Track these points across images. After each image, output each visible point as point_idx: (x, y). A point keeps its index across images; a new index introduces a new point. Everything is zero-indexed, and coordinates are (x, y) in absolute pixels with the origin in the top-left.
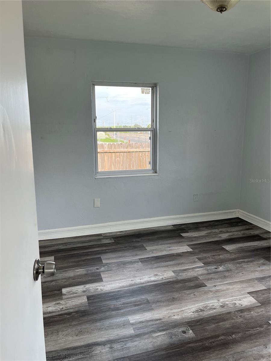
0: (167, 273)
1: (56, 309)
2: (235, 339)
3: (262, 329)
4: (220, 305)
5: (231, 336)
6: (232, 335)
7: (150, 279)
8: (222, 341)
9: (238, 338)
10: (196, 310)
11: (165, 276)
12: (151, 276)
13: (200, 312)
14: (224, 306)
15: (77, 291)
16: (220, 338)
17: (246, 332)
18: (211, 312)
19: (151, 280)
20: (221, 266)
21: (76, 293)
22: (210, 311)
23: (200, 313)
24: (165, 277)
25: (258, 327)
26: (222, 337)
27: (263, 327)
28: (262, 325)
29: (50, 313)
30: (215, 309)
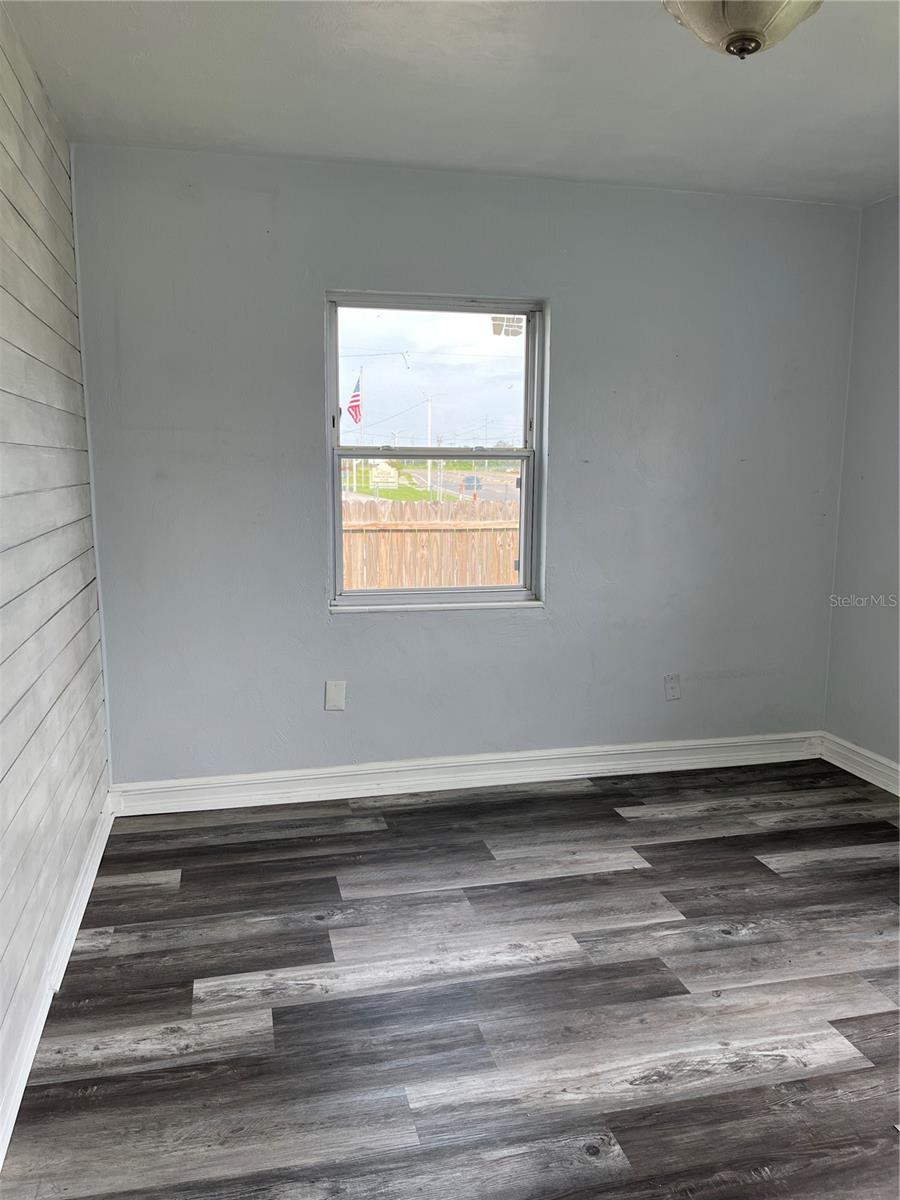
0: (554, 941)
1: (165, 1049)
2: (771, 1181)
3: (870, 1152)
4: (727, 1061)
5: (755, 1170)
6: (762, 1167)
7: (493, 958)
8: (724, 1187)
9: (780, 1179)
10: (642, 1075)
11: (547, 952)
12: (497, 949)
13: (655, 1081)
14: (743, 1066)
15: (243, 989)
16: (716, 1177)
17: (813, 1161)
18: (696, 1083)
19: (500, 963)
20: (744, 923)
21: (240, 997)
22: (690, 1082)
23: (655, 1085)
24: (548, 957)
25: (857, 1144)
26: (724, 1175)
27: (873, 1146)
28: (872, 1137)
29: (144, 1060)
30: (709, 1073)
